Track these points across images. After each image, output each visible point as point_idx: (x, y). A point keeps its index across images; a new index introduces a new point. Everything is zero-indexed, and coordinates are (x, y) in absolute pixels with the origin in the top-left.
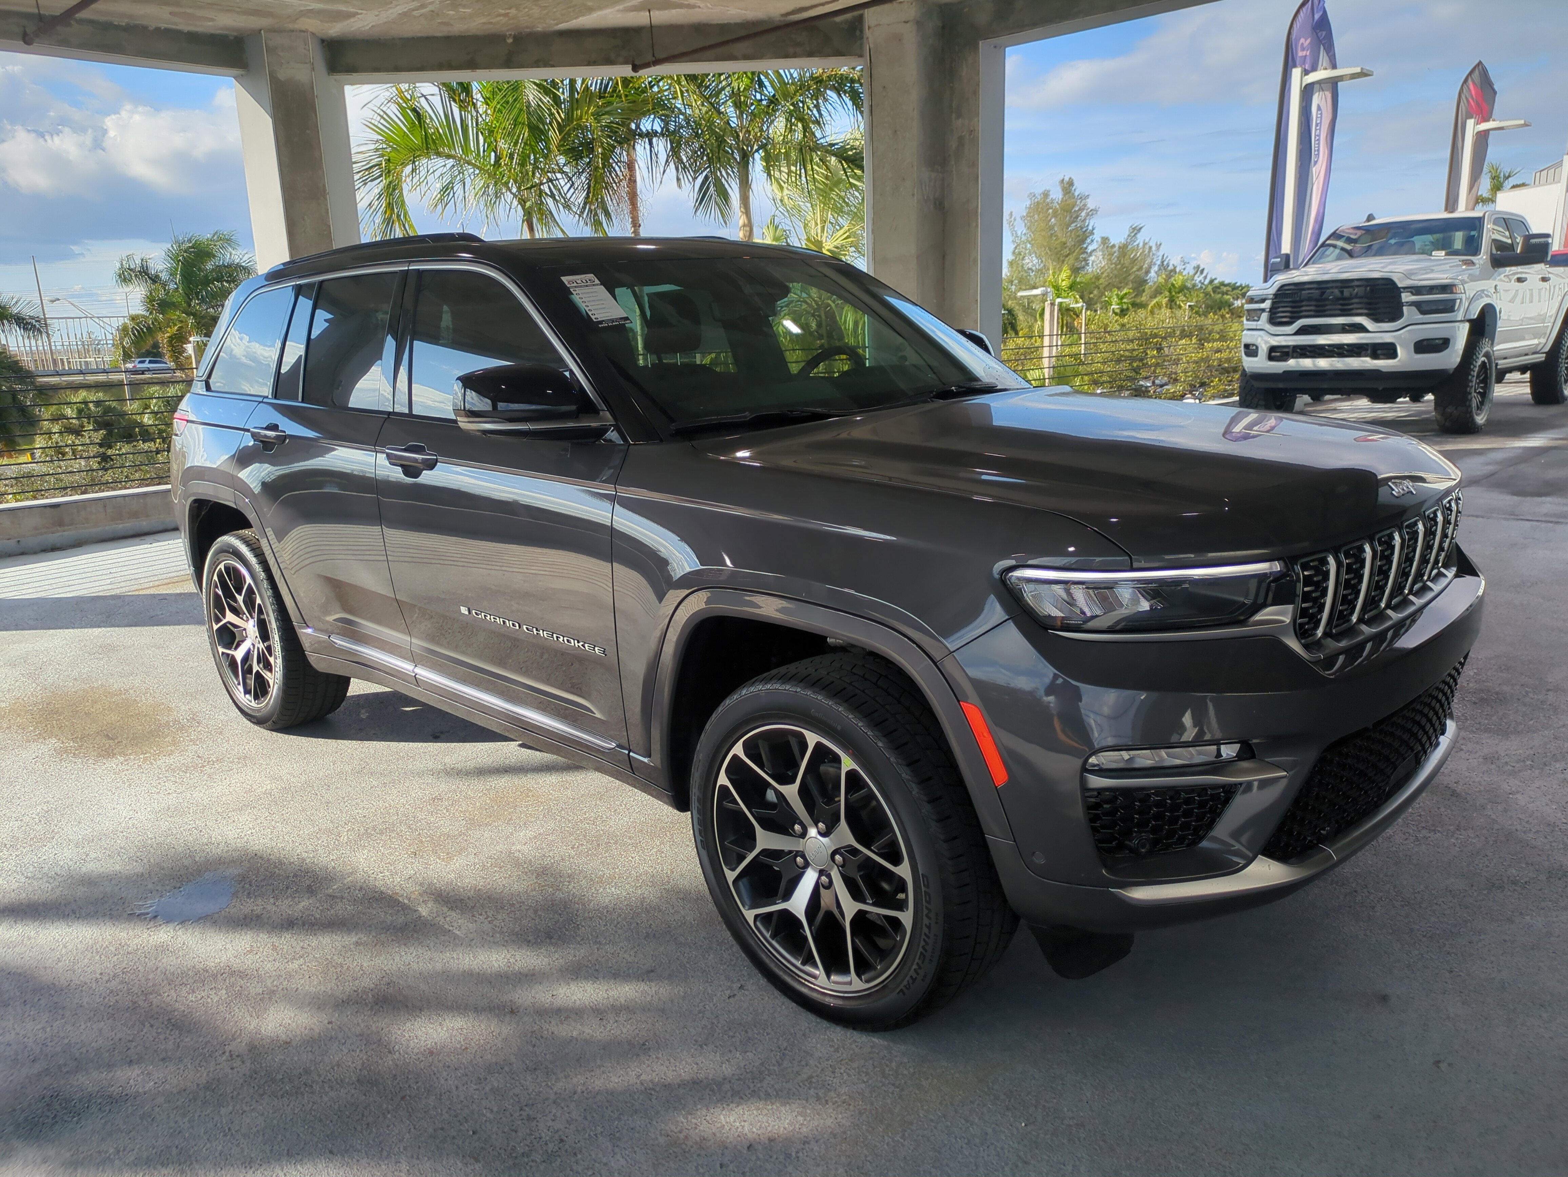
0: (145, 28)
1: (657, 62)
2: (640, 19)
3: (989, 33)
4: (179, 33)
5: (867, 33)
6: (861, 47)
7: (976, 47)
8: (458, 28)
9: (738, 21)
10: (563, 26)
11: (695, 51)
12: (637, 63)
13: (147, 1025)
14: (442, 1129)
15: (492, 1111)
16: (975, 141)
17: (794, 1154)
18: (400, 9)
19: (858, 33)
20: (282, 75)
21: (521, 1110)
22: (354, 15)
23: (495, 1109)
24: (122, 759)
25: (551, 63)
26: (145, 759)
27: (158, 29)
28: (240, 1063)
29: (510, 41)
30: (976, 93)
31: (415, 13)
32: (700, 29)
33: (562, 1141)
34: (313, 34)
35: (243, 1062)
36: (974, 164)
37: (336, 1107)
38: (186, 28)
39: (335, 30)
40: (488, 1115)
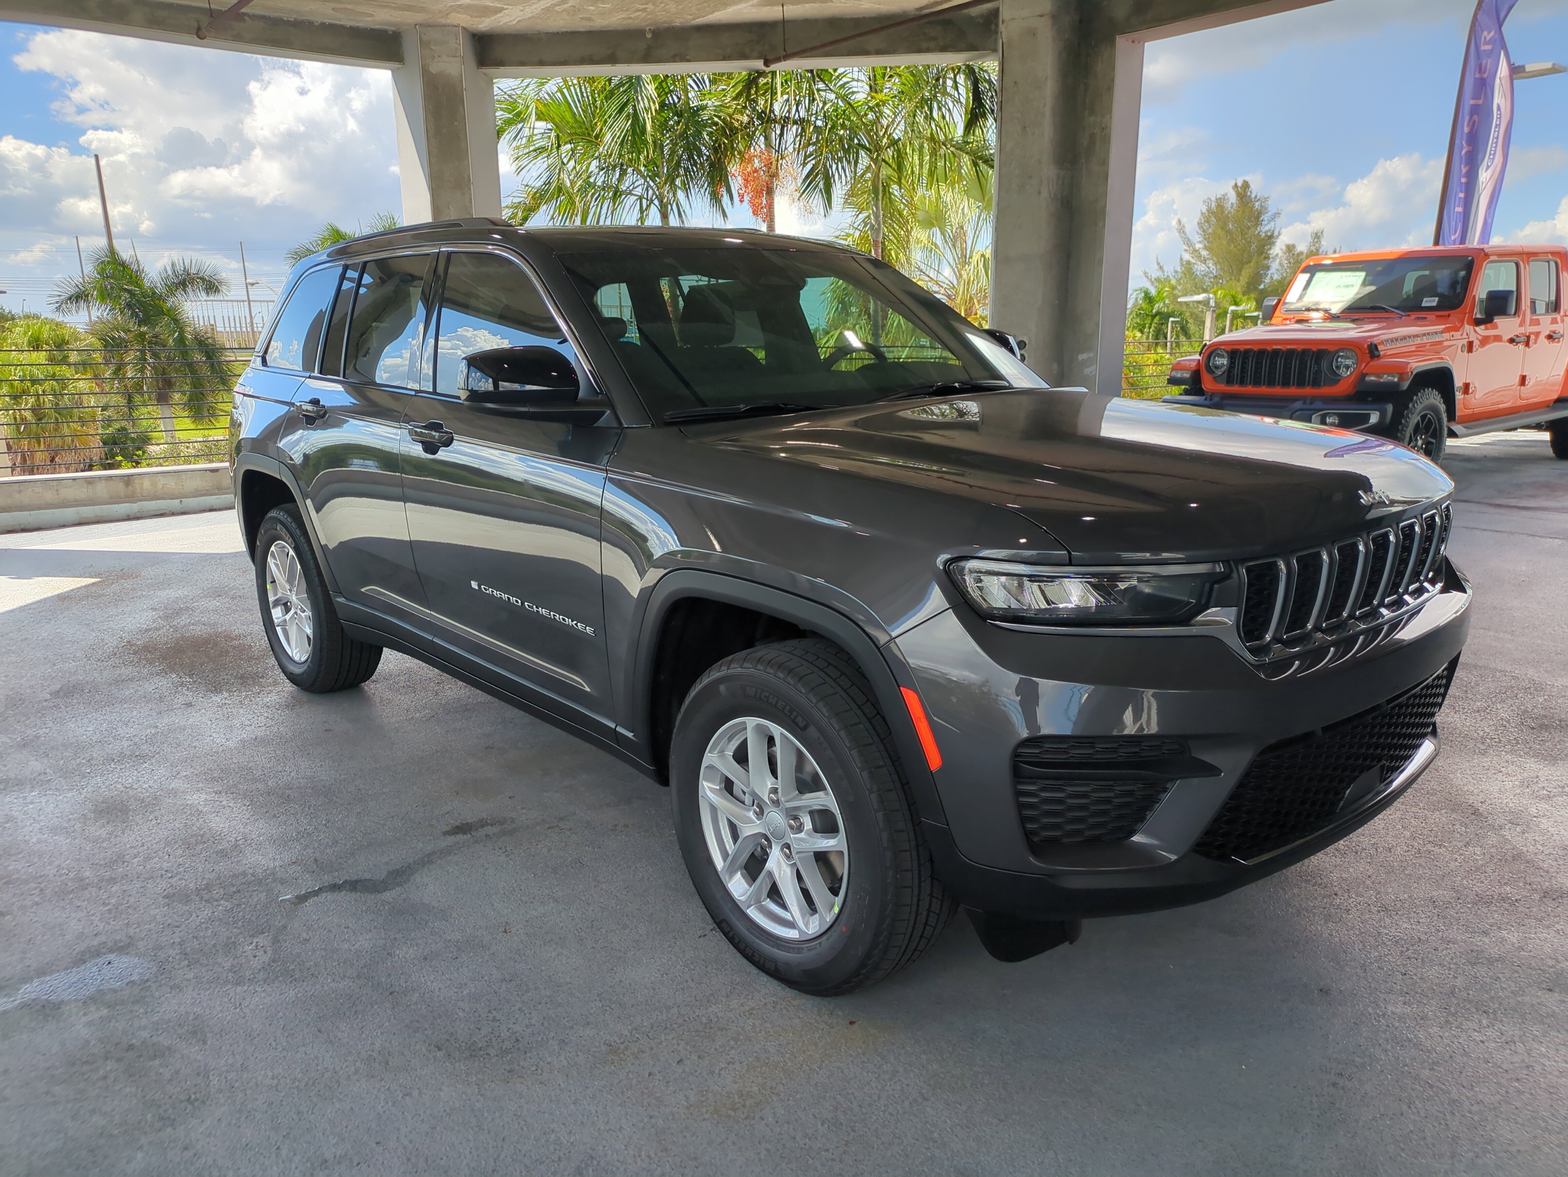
0: (311, 23)
1: (786, 57)
2: (772, 13)
3: (1127, 27)
4: (342, 27)
5: (1002, 27)
6: (996, 42)
7: (1113, 43)
8: (600, 23)
9: (873, 15)
10: (700, 21)
11: (823, 46)
12: (769, 57)
13: (194, 915)
14: (417, 1021)
15: (464, 1010)
16: (1106, 140)
17: (717, 1071)
18: (542, 5)
19: (993, 27)
20: (434, 69)
21: (490, 1012)
22: (501, 10)
23: (467, 1010)
24: (226, 694)
25: (688, 57)
26: (247, 696)
27: (323, 24)
28: (262, 952)
29: (649, 36)
30: (1110, 89)
31: (557, 8)
32: (834, 22)
33: (518, 1040)
34: (464, 28)
35: (265, 952)
36: (1105, 163)
37: (333, 995)
38: (348, 24)
39: (484, 25)
40: (460, 1014)
